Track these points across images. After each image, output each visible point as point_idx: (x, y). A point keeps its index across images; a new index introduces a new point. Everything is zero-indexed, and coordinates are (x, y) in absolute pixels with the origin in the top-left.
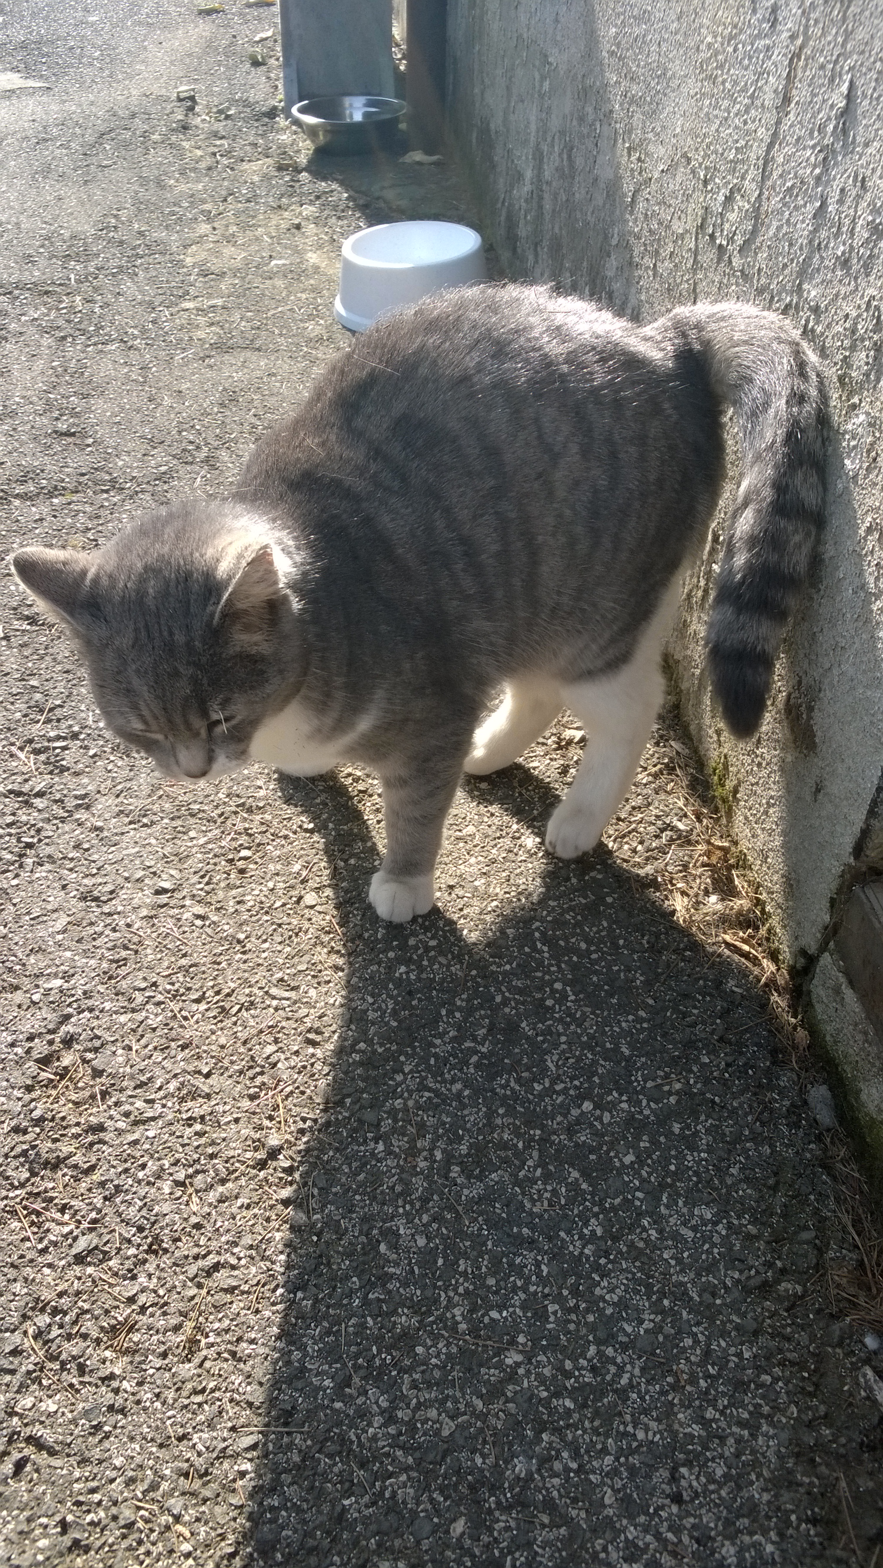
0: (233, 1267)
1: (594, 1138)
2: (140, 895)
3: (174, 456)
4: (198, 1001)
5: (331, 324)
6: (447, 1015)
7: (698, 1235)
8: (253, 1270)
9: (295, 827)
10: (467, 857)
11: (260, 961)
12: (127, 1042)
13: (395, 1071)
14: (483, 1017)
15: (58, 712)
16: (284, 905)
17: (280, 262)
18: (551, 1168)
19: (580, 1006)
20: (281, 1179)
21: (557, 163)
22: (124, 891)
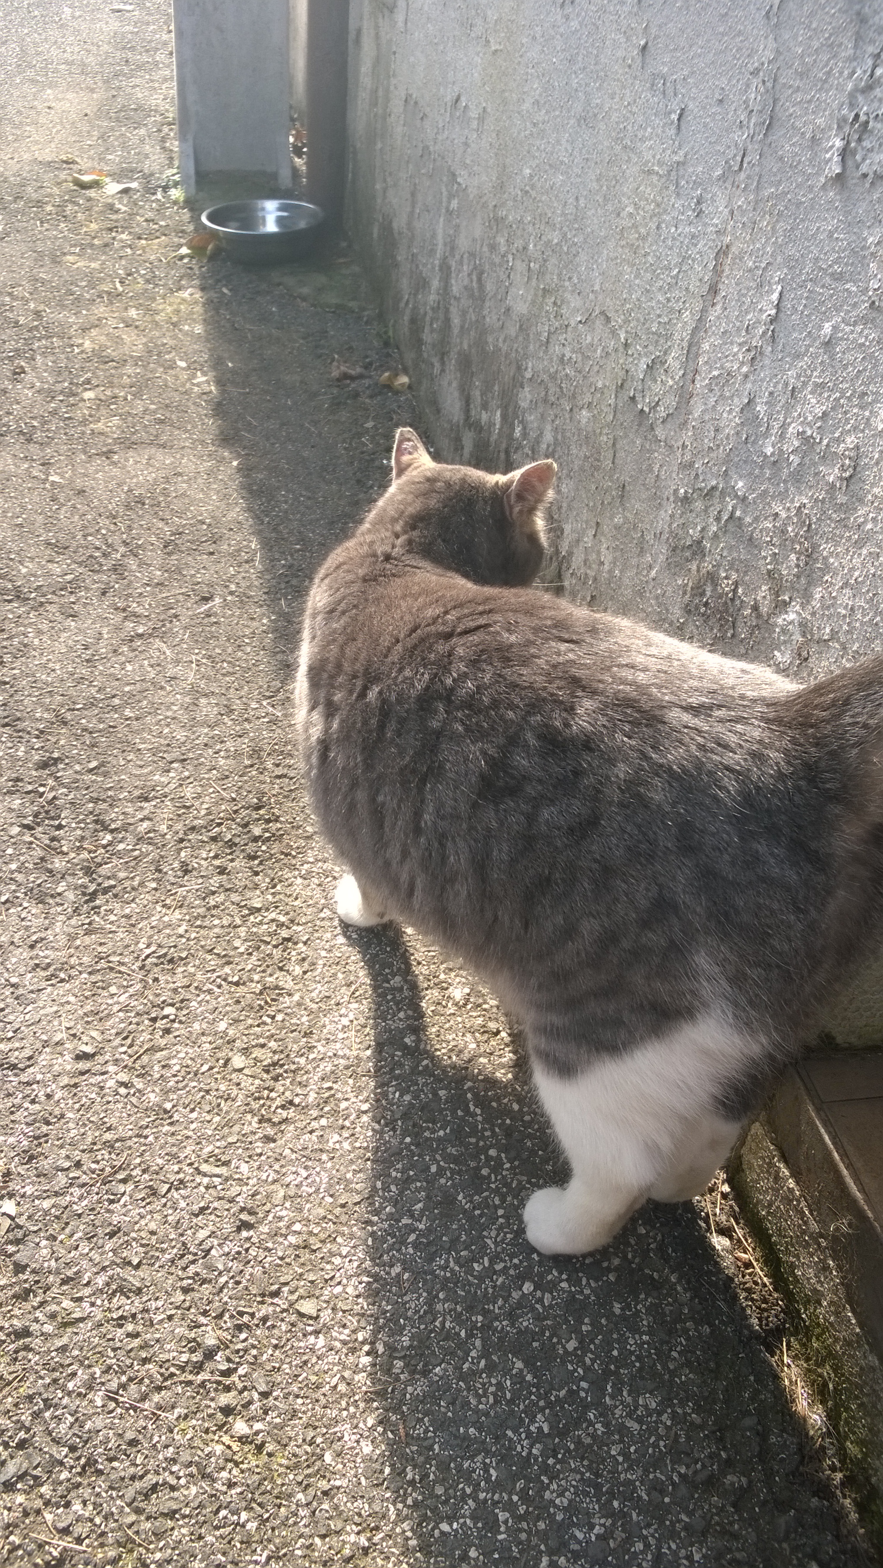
0: (173, 1488)
1: (536, 1323)
2: (60, 1060)
6: (383, 1189)
7: (644, 1427)
8: (194, 1490)
9: (219, 980)
11: (190, 1133)
12: (51, 1231)
13: (332, 1254)
14: (418, 1190)
16: (211, 1068)
18: (494, 1358)
19: (515, 1174)
21: (466, 282)
22: (42, 1057)
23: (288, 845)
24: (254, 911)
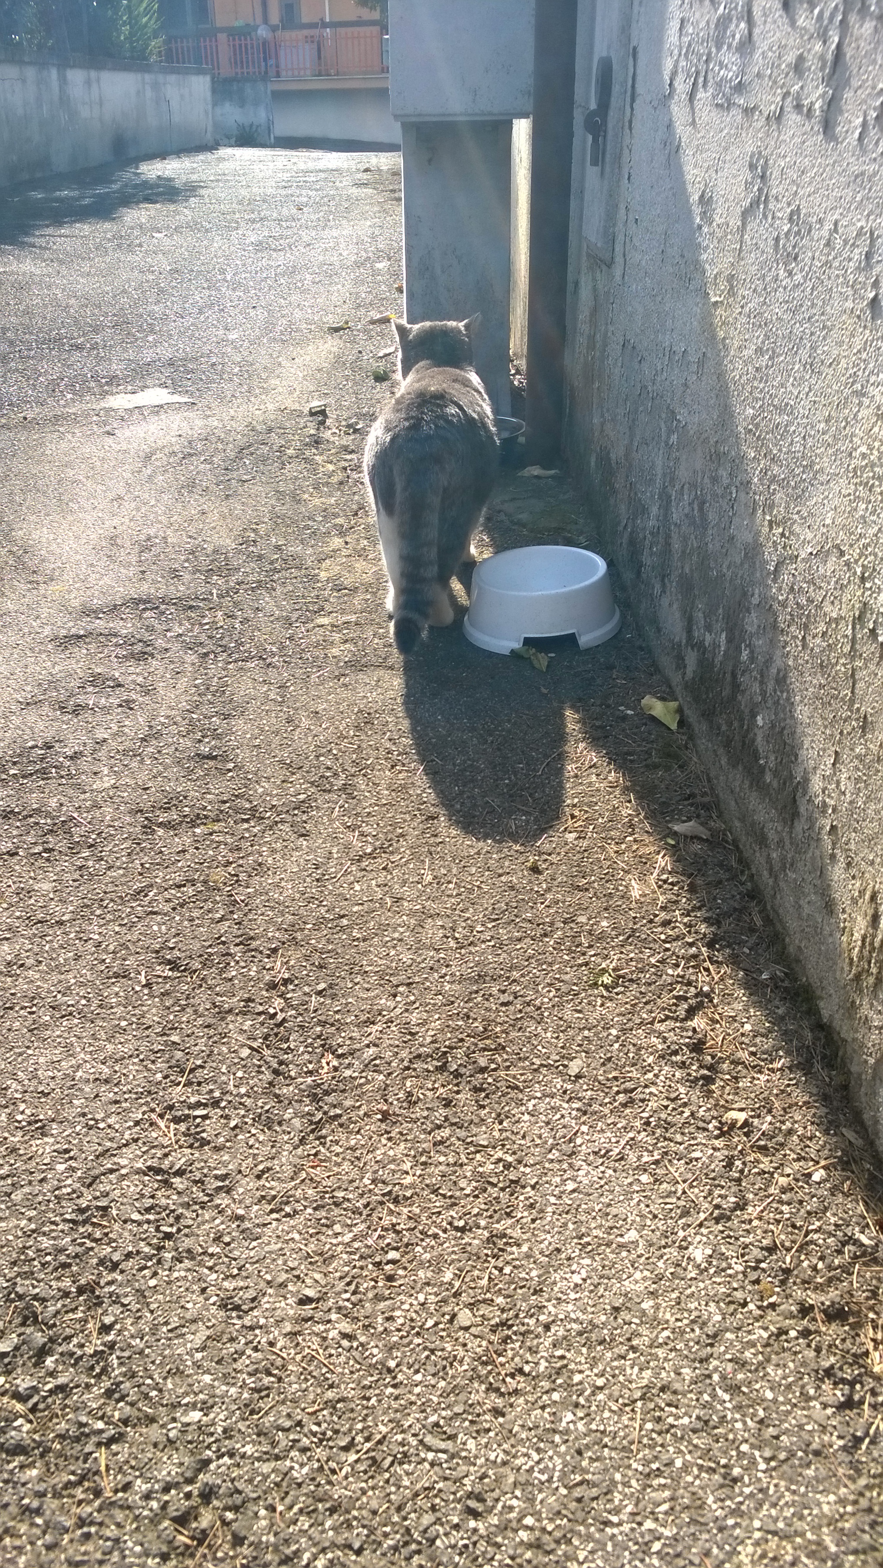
2: (283, 1304)
6: (623, 1483)
9: (444, 1224)
10: (631, 1270)
11: (413, 1398)
12: (270, 1500)
14: (662, 1488)
15: (199, 1074)
16: (436, 1324)
19: (772, 1478)
21: (686, 511)
22: (266, 1299)
23: (514, 1077)
24: (480, 1149)
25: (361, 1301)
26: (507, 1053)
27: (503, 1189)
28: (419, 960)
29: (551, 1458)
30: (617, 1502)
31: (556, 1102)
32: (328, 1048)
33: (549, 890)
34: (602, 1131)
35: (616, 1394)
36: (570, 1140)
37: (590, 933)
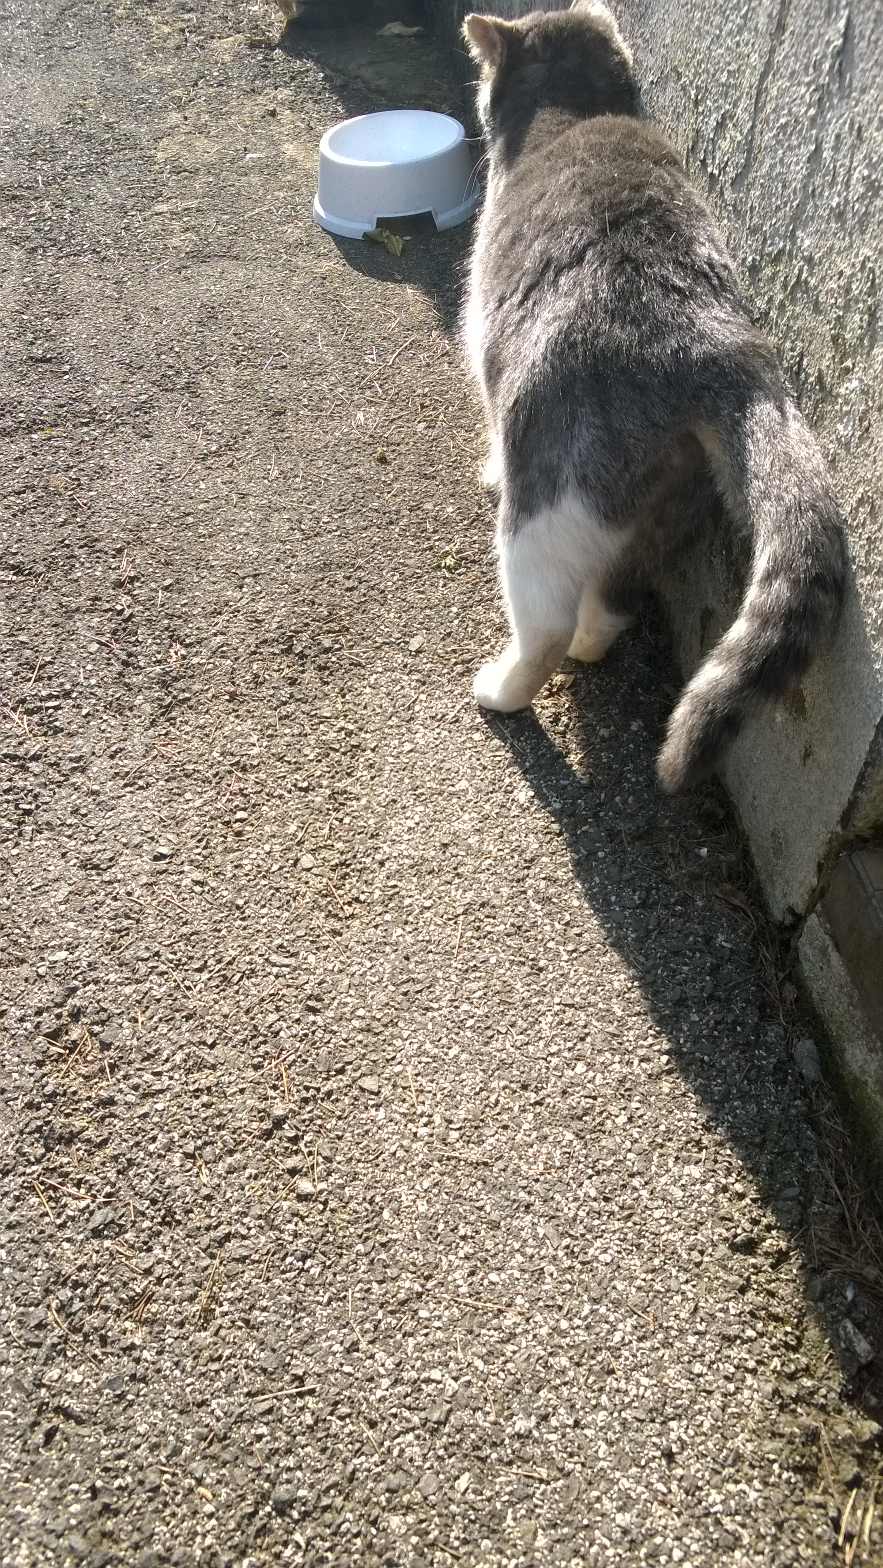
0: (244, 1237)
2: (139, 861)
3: (154, 383)
4: (200, 970)
5: (311, 226)
6: (444, 979)
7: (687, 1194)
8: (263, 1239)
9: (289, 786)
10: (461, 813)
11: (260, 928)
12: (132, 1014)
13: (393, 1037)
14: (478, 980)
15: (49, 668)
16: (281, 868)
17: (254, 155)
19: (573, 966)
20: (286, 1148)
22: (123, 858)
23: (357, 655)
24: (323, 720)
25: (211, 854)
26: (351, 634)
27: (344, 754)
28: (265, 552)
29: (382, 964)
30: (438, 993)
31: (397, 675)
32: (175, 639)
33: (396, 479)
34: (440, 698)
35: (441, 911)
36: (409, 708)
37: (435, 519)
